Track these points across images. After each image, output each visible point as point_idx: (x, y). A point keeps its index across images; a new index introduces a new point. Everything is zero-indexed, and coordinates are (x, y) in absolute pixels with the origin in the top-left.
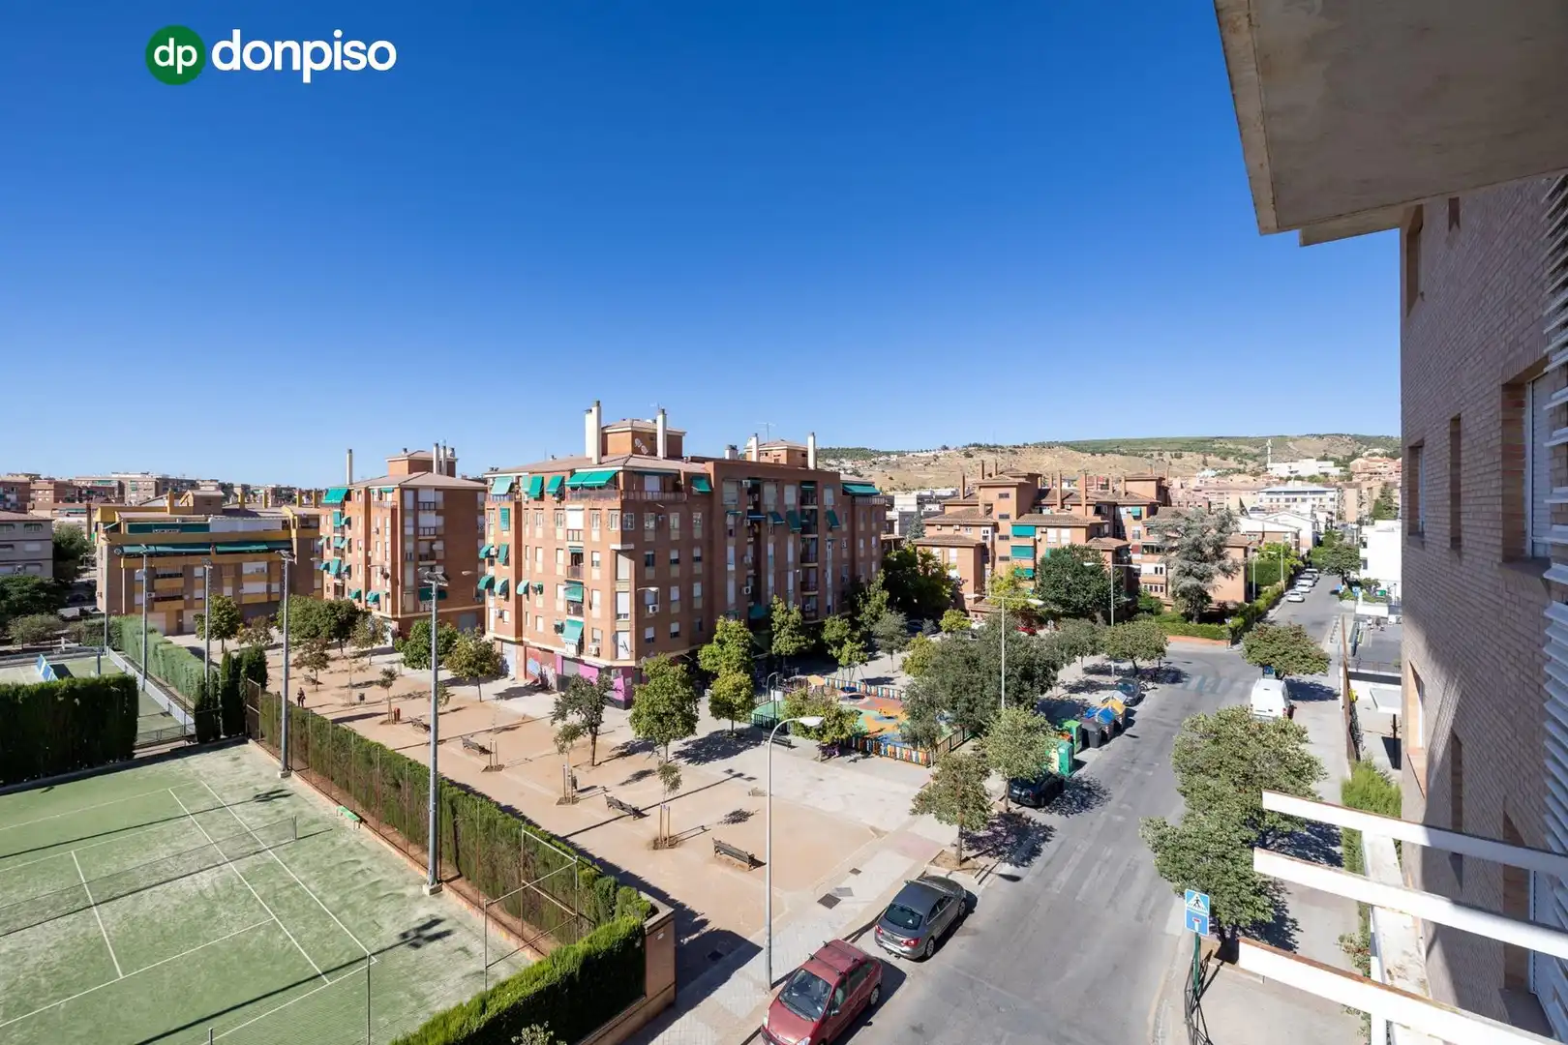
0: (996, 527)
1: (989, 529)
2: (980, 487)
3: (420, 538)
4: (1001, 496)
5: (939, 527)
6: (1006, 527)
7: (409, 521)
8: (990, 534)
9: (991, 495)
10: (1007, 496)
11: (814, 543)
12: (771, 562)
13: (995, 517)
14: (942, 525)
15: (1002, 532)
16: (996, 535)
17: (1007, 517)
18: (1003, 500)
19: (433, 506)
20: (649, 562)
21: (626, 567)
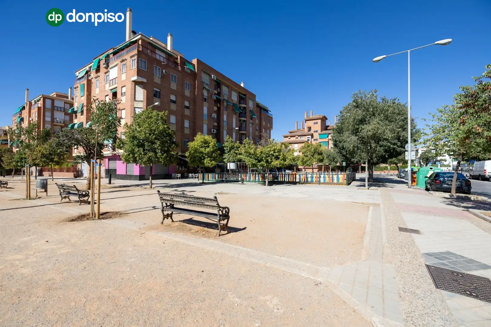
0: (312, 136)
1: (310, 136)
2: (306, 121)
3: (55, 124)
4: (314, 123)
5: (290, 137)
6: (316, 135)
7: (48, 114)
8: (310, 138)
9: (310, 124)
10: (317, 123)
11: (244, 123)
12: (225, 124)
13: (312, 132)
14: (291, 137)
15: (315, 138)
16: (313, 139)
17: (317, 131)
18: (315, 125)
19: (63, 109)
20: (156, 95)
21: (141, 93)
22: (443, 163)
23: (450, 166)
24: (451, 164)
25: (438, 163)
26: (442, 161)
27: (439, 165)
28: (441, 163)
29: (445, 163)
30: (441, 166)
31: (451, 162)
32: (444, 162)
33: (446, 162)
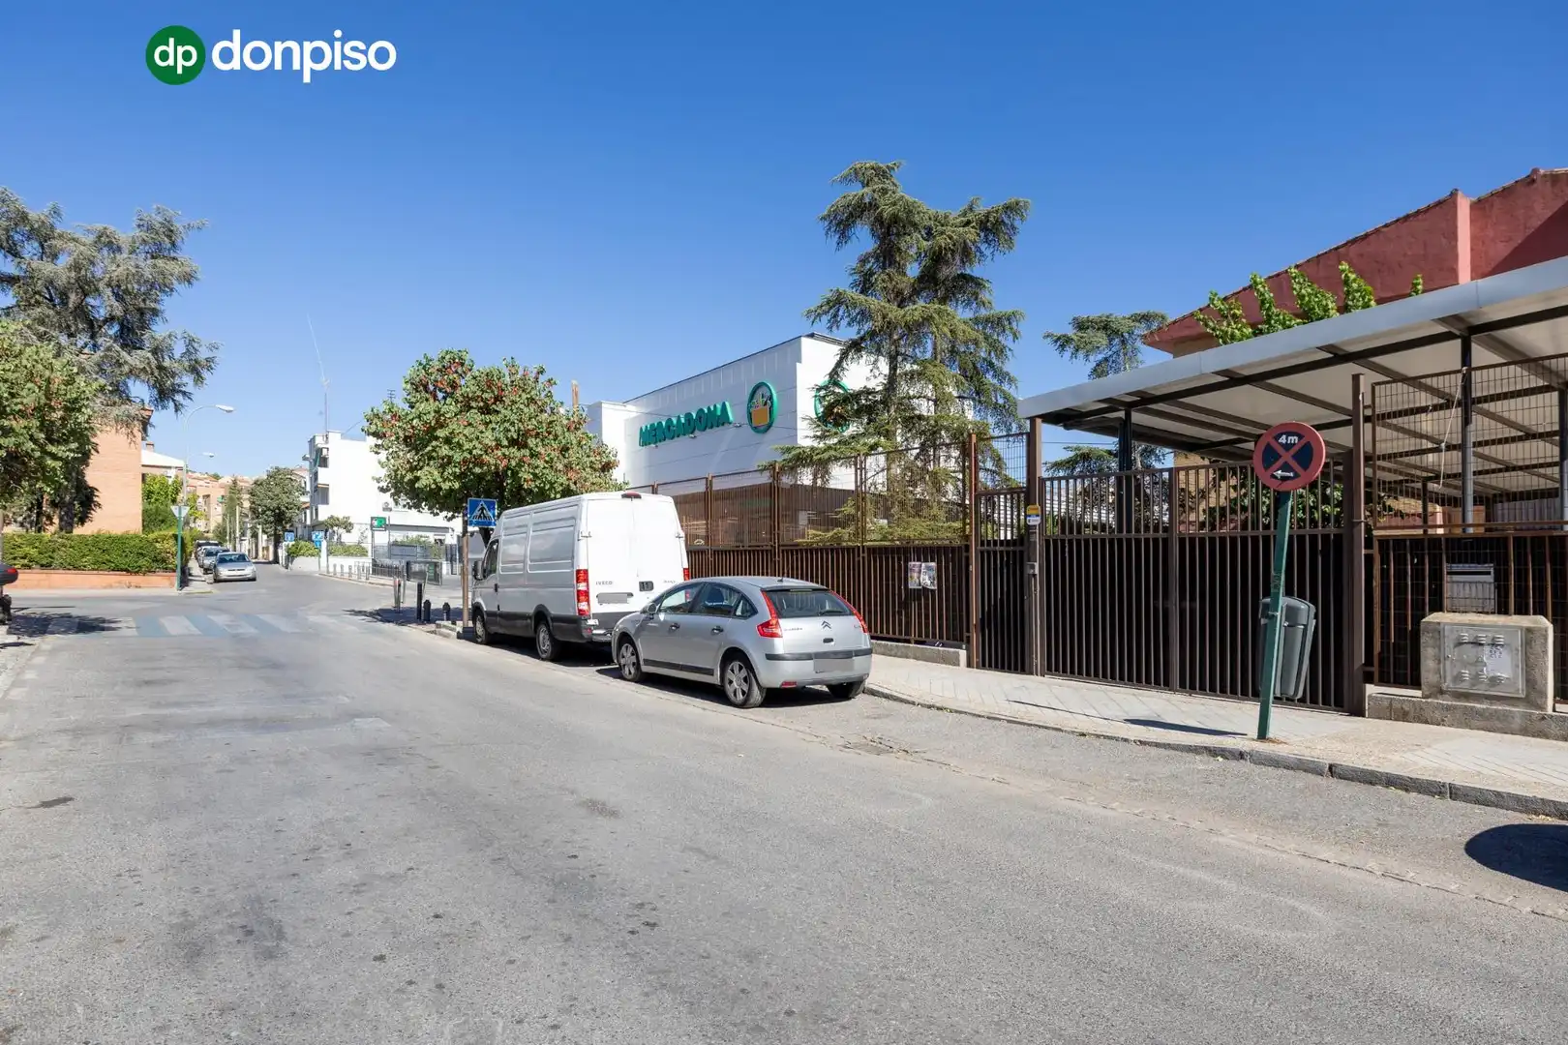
22: (340, 537)
23: (363, 553)
24: (368, 547)
25: (322, 534)
26: (335, 528)
27: (324, 544)
28: (332, 537)
29: (349, 539)
30: (330, 553)
31: (369, 533)
32: (341, 531)
33: (349, 531)
